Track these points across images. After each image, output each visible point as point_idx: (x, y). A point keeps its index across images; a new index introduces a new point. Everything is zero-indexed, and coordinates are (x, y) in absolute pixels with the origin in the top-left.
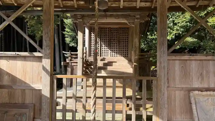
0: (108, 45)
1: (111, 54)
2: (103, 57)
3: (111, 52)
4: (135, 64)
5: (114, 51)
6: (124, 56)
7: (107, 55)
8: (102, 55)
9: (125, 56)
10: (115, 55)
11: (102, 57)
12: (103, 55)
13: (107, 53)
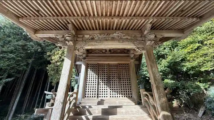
0: (107, 83)
1: (111, 94)
2: (101, 98)
3: (111, 92)
4: (166, 113)
5: (114, 91)
6: (127, 97)
7: (106, 95)
8: (99, 95)
9: (129, 97)
10: (116, 95)
11: (99, 98)
12: (101, 95)
13: (106, 93)
